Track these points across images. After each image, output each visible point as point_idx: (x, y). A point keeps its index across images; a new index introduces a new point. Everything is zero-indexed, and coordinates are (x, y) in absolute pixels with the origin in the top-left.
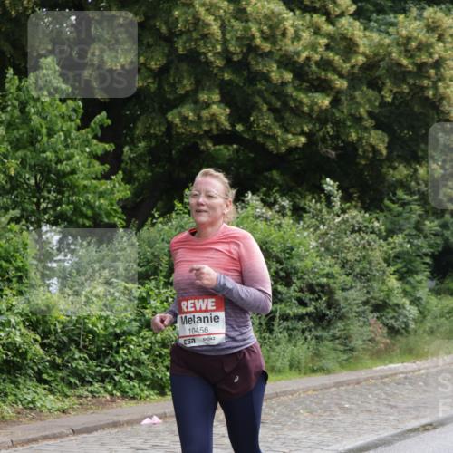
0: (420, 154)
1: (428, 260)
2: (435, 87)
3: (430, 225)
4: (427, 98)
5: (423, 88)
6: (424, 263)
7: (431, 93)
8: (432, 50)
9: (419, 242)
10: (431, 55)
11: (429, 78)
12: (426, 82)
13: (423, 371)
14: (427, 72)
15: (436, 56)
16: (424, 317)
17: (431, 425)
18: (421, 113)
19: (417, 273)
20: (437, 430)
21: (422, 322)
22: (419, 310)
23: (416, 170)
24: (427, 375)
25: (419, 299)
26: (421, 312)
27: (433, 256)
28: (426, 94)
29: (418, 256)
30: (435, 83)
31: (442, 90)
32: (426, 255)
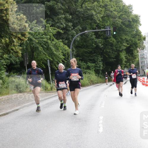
0: (2, 35)
1: (5, 66)
2: (6, 16)
3: (5, 56)
4: (4, 19)
5: (2, 16)
6: (4, 67)
7: (5, 18)
8: (4, 6)
9: (2, 61)
10: (4, 7)
11: (4, 13)
12: (3, 15)
13: (4, 99)
14: (3, 12)
15: (6, 8)
16: (4, 83)
17: (4, 114)
18: (2, 24)
19: (2, 70)
20: (6, 116)
21: (4, 85)
22: (3, 81)
23: (1, 40)
24: (5, 100)
25: (3, 78)
26: (3, 82)
27: (6, 65)
28: (4, 18)
29: (2, 65)
30: (6, 15)
31: (8, 17)
32: (5, 65)
